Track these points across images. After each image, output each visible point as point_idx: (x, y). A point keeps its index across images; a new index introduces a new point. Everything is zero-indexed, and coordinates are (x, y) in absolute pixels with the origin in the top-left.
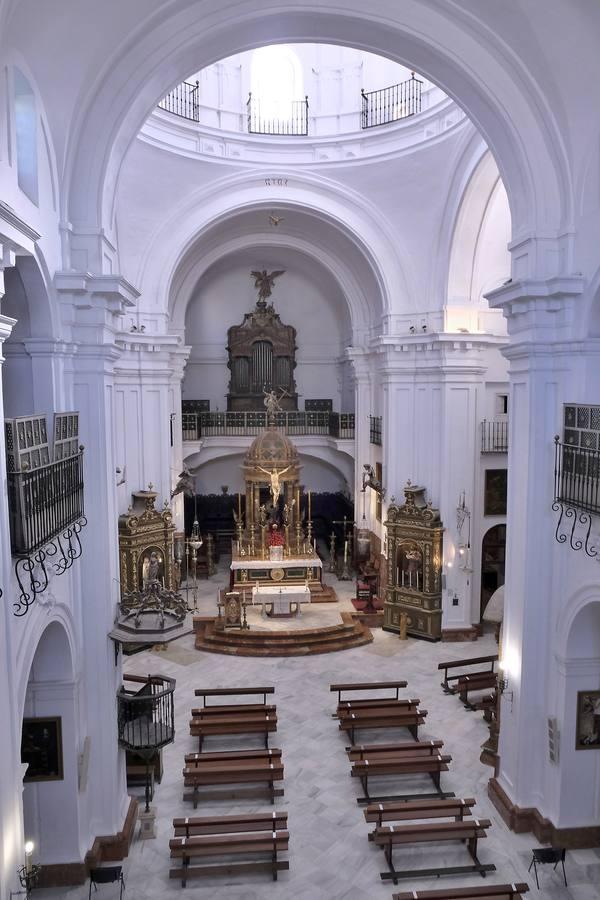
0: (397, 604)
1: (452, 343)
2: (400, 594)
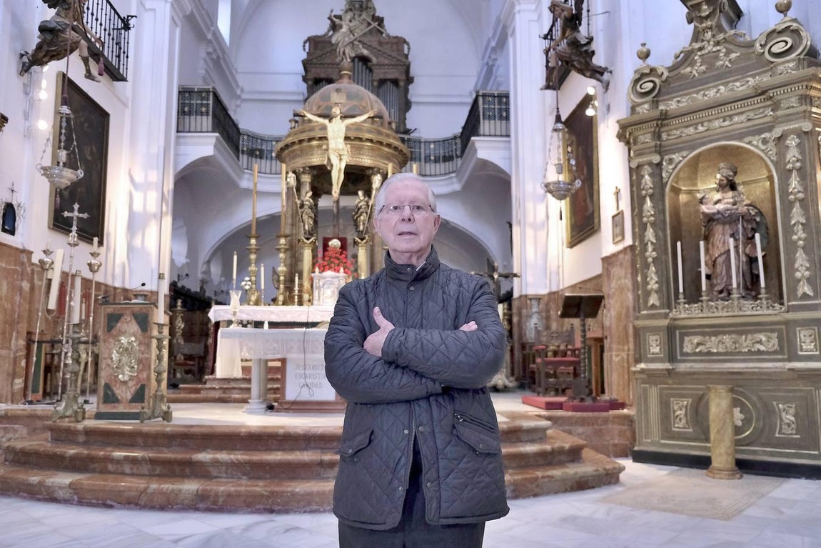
0: (682, 367)
2: (688, 331)
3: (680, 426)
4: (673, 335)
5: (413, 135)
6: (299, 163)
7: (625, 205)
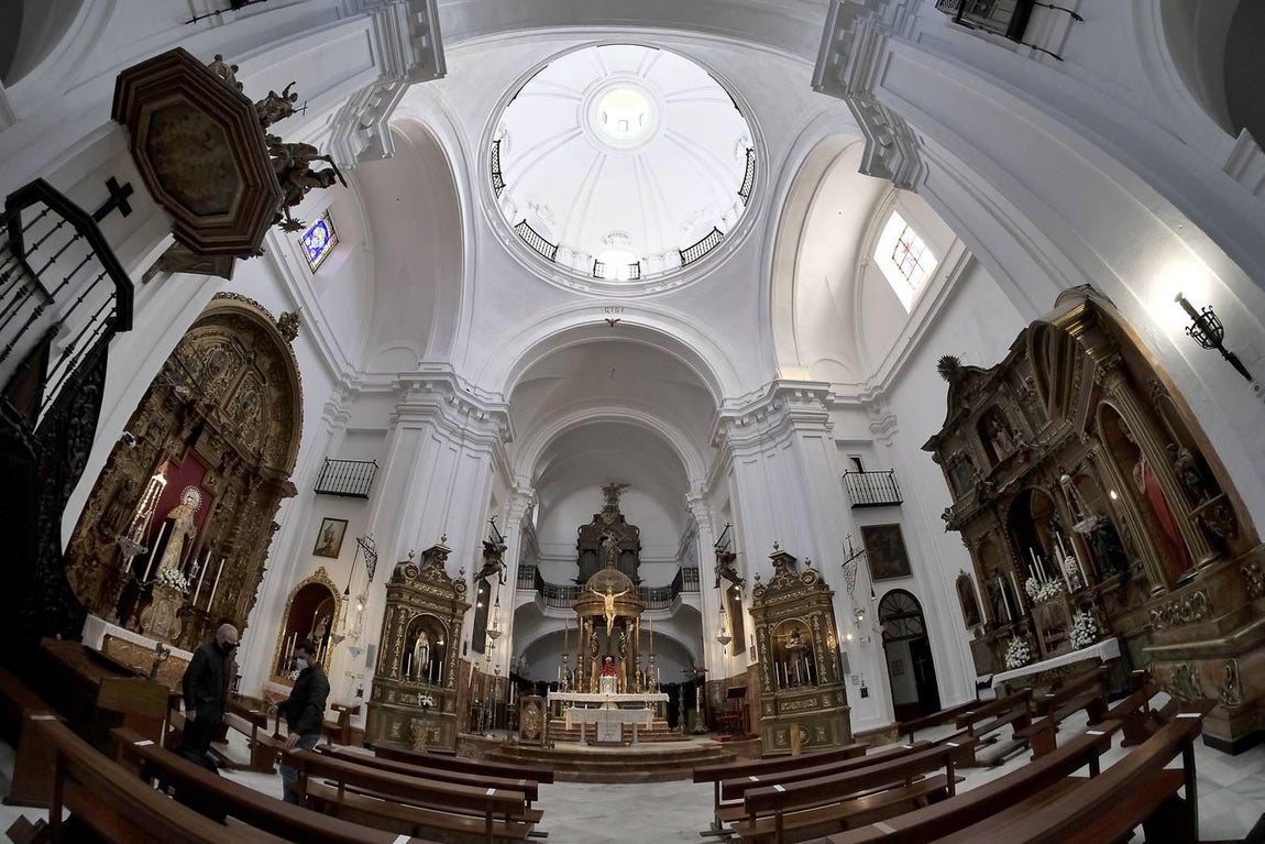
0: (782, 716)
1: (792, 391)
2: (783, 700)
3: (781, 742)
4: (776, 703)
5: (642, 585)
6: (587, 613)
7: (755, 644)
